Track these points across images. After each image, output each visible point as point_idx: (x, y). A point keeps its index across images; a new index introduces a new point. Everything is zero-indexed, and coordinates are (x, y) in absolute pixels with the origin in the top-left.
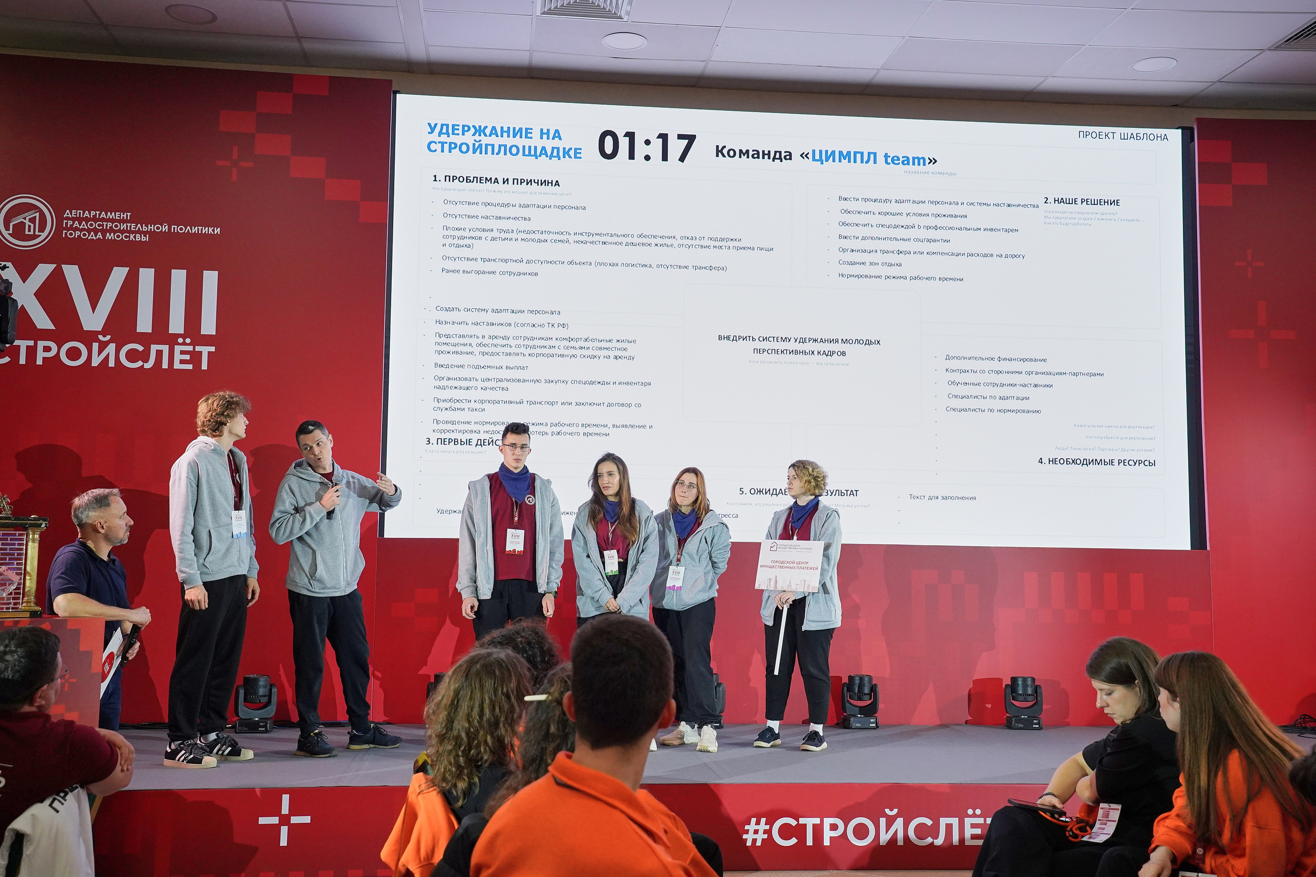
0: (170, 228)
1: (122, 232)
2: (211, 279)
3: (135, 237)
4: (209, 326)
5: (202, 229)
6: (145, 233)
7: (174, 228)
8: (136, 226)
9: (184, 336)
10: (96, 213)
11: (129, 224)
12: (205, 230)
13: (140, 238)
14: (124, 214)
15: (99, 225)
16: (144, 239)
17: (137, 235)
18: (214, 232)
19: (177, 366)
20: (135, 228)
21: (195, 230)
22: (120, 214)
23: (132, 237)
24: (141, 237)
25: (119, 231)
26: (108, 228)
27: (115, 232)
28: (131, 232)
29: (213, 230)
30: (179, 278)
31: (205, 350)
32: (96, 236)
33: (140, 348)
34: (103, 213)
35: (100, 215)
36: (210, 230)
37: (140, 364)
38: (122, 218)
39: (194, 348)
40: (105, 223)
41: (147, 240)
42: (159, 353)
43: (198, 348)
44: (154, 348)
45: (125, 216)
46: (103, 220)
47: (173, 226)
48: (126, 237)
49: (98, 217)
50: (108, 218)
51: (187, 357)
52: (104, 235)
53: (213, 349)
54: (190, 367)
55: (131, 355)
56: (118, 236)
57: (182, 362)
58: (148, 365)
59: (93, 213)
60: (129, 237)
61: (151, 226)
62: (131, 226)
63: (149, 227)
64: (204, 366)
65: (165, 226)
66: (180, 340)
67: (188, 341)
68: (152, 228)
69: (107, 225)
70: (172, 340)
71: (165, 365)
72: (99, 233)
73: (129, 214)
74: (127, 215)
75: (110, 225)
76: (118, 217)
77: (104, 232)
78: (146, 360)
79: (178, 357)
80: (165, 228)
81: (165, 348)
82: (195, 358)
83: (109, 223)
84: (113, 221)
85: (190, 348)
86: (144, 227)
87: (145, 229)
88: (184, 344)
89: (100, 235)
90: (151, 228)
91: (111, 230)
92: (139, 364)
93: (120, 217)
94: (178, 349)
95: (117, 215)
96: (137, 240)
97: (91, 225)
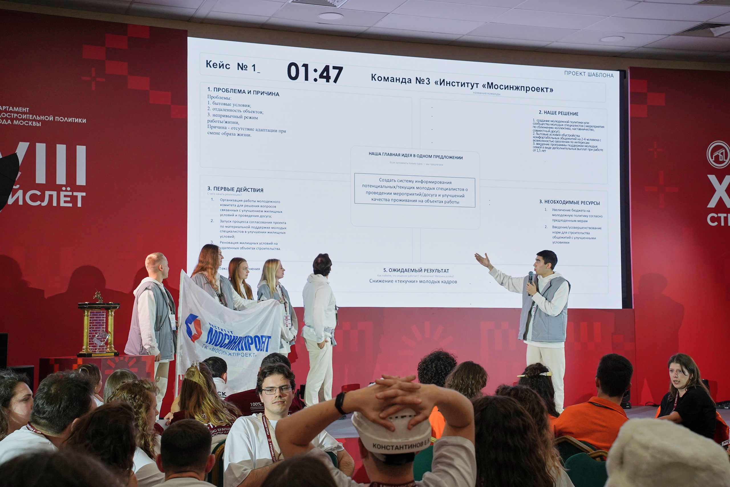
0: (54, 118)
1: (24, 120)
2: (81, 151)
3: (32, 123)
4: (81, 180)
5: (74, 120)
6: (39, 121)
7: (57, 118)
8: (33, 116)
9: (66, 186)
10: (6, 108)
11: (28, 115)
12: (77, 120)
13: (35, 124)
14: (24, 109)
15: (9, 115)
16: (38, 125)
17: (34, 122)
18: (82, 121)
20: (32, 118)
21: (70, 120)
22: (22, 109)
23: (30, 123)
24: (36, 123)
25: (22, 119)
26: (15, 117)
27: (19, 120)
28: (29, 120)
30: (61, 150)
32: (7, 122)
34: (11, 107)
35: (9, 108)
36: (80, 120)
38: (23, 111)
40: (12, 114)
41: (40, 126)
43: (75, 194)
44: (47, 193)
45: (25, 110)
46: (11, 112)
48: (26, 123)
49: (7, 110)
50: (14, 110)
51: (68, 199)
52: (12, 122)
55: (33, 198)
56: (21, 123)
57: (65, 202)
59: (4, 107)
60: (28, 123)
61: (42, 117)
62: (29, 116)
66: (64, 189)
67: (69, 189)
68: (43, 118)
69: (14, 115)
70: (58, 189)
72: (9, 120)
73: (28, 109)
74: (26, 110)
75: (15, 115)
76: (21, 110)
77: (12, 120)
78: (43, 201)
80: (51, 118)
82: (74, 199)
83: (15, 114)
84: (17, 113)
85: (70, 193)
86: (38, 117)
87: (38, 118)
88: (66, 191)
89: (9, 122)
90: (42, 118)
91: (17, 119)
92: (38, 203)
93: (22, 110)
95: (20, 109)
96: (34, 125)
97: (4, 115)
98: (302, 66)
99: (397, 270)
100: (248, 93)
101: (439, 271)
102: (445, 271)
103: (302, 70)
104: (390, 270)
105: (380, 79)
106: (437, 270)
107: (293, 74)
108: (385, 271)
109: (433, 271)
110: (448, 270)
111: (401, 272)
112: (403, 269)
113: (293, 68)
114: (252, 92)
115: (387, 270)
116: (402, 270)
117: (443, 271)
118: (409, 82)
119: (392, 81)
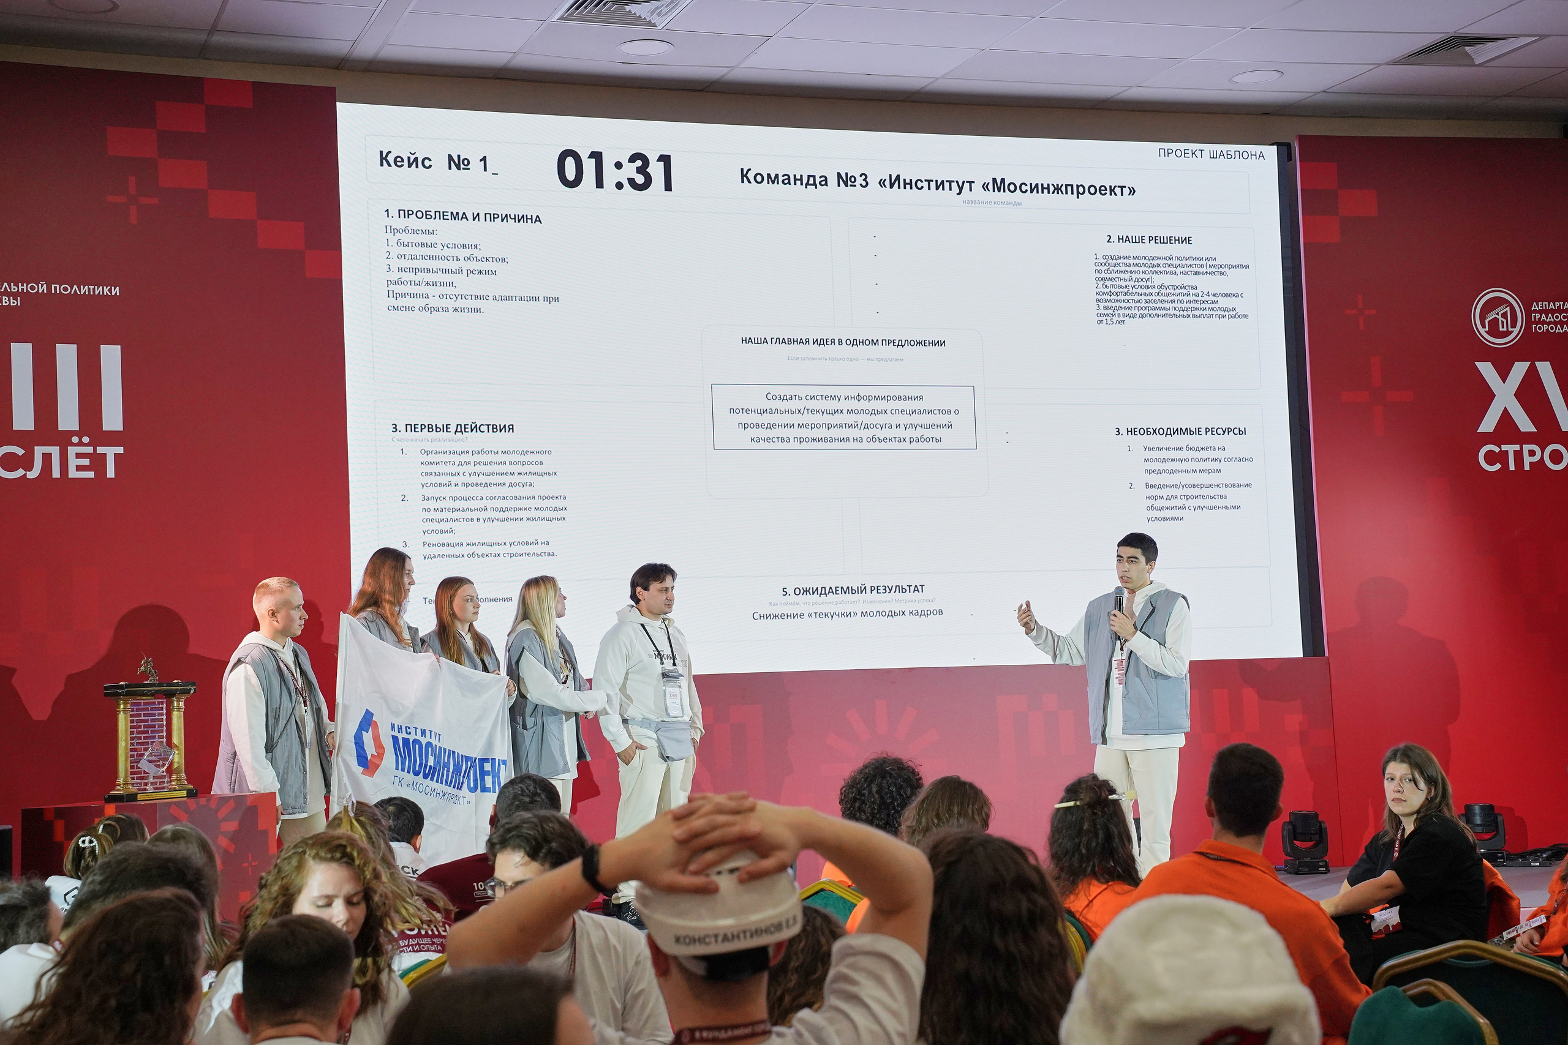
0: (49, 288)
2: (111, 357)
4: (113, 419)
5: (94, 289)
6: (15, 295)
7: (55, 287)
8: (2, 285)
9: (79, 434)
12: (99, 290)
13: (8, 302)
16: (13, 303)
17: (4, 298)
18: (111, 293)
19: (73, 474)
21: (84, 290)
24: (9, 300)
29: (110, 290)
30: (67, 356)
31: (111, 452)
33: (20, 452)
36: (106, 290)
37: (20, 473)
39: (95, 450)
41: (19, 305)
42: (47, 458)
43: (100, 450)
44: (39, 451)
47: (53, 286)
51: (86, 462)
53: (120, 450)
54: (91, 475)
55: (9, 462)
57: (79, 468)
58: (33, 474)
61: (22, 285)
63: (20, 287)
64: (111, 473)
65: (42, 285)
66: (75, 440)
67: (86, 440)
68: (25, 287)
70: (63, 440)
71: (56, 473)
78: (29, 468)
79: (73, 462)
80: (43, 288)
81: (55, 451)
82: (98, 462)
85: (90, 450)
86: (13, 287)
87: (14, 289)
88: (80, 444)
90: (23, 287)
94: (72, 451)
96: (4, 304)
98: (590, 157)
99: (811, 591)
100: (474, 219)
101: (902, 589)
102: (916, 589)
103: (589, 166)
104: (797, 591)
105: (759, 178)
106: (898, 587)
107: (571, 174)
108: (785, 593)
109: (891, 590)
110: (922, 586)
111: (821, 594)
112: (825, 588)
113: (570, 162)
114: (482, 216)
115: (790, 591)
116: (823, 589)
117: (912, 588)
118: (823, 183)
119: (786, 181)
